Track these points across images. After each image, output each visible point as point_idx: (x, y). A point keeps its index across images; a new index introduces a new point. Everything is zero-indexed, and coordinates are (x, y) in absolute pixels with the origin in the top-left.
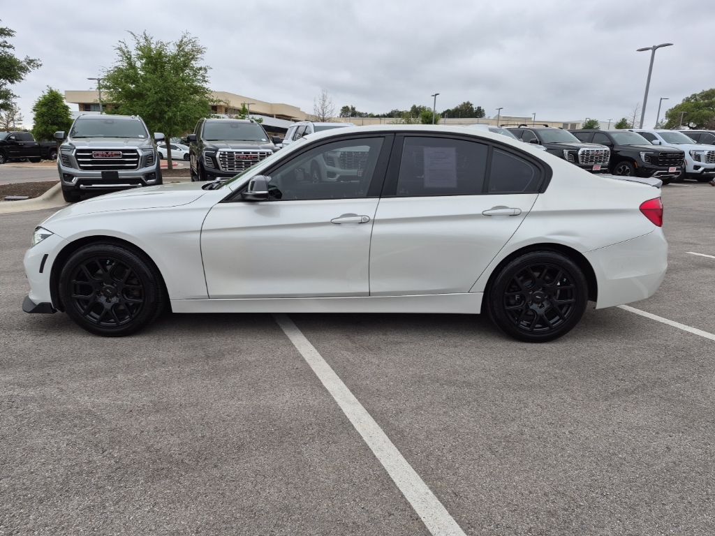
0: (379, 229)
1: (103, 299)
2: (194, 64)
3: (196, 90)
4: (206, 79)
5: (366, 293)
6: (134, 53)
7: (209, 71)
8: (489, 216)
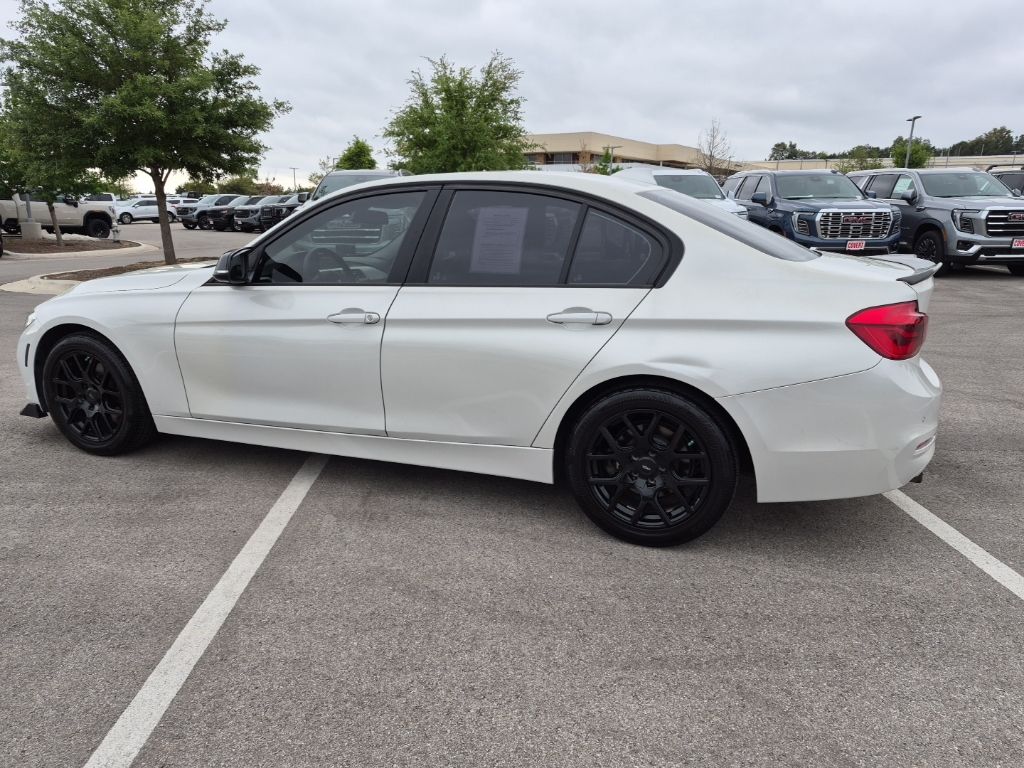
0: (393, 334)
1: (86, 406)
2: (505, 96)
3: (506, 132)
4: (519, 115)
5: (381, 431)
6: (430, 85)
7: (522, 103)
8: (559, 323)
